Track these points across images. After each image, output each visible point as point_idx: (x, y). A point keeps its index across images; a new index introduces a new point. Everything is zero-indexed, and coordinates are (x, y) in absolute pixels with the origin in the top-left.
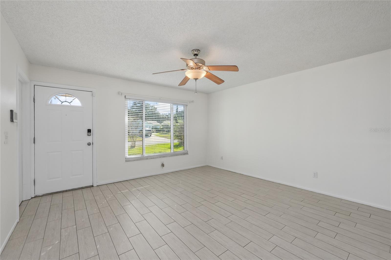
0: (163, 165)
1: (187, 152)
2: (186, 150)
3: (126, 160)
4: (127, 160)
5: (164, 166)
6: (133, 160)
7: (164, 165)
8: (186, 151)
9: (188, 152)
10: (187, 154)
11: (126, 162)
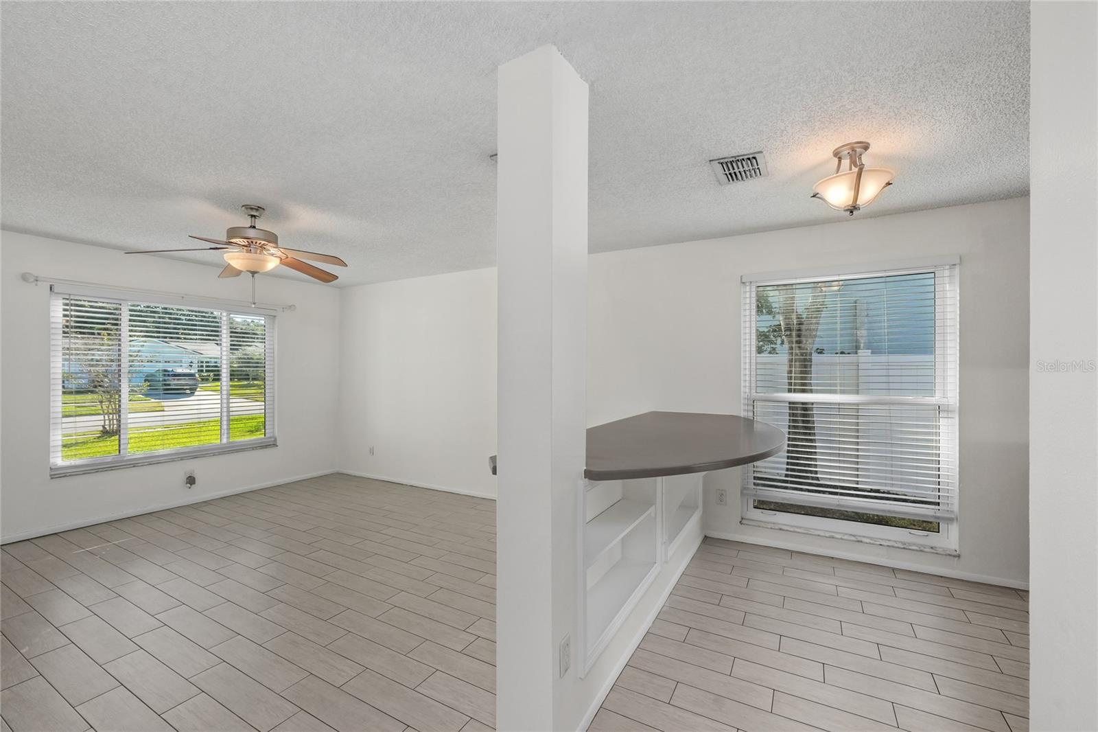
0: (191, 481)
1: (273, 439)
2: (272, 435)
3: (51, 475)
4: (58, 474)
5: (194, 483)
6: (82, 473)
7: (194, 479)
8: (270, 438)
9: (275, 440)
10: (275, 445)
11: (52, 478)
